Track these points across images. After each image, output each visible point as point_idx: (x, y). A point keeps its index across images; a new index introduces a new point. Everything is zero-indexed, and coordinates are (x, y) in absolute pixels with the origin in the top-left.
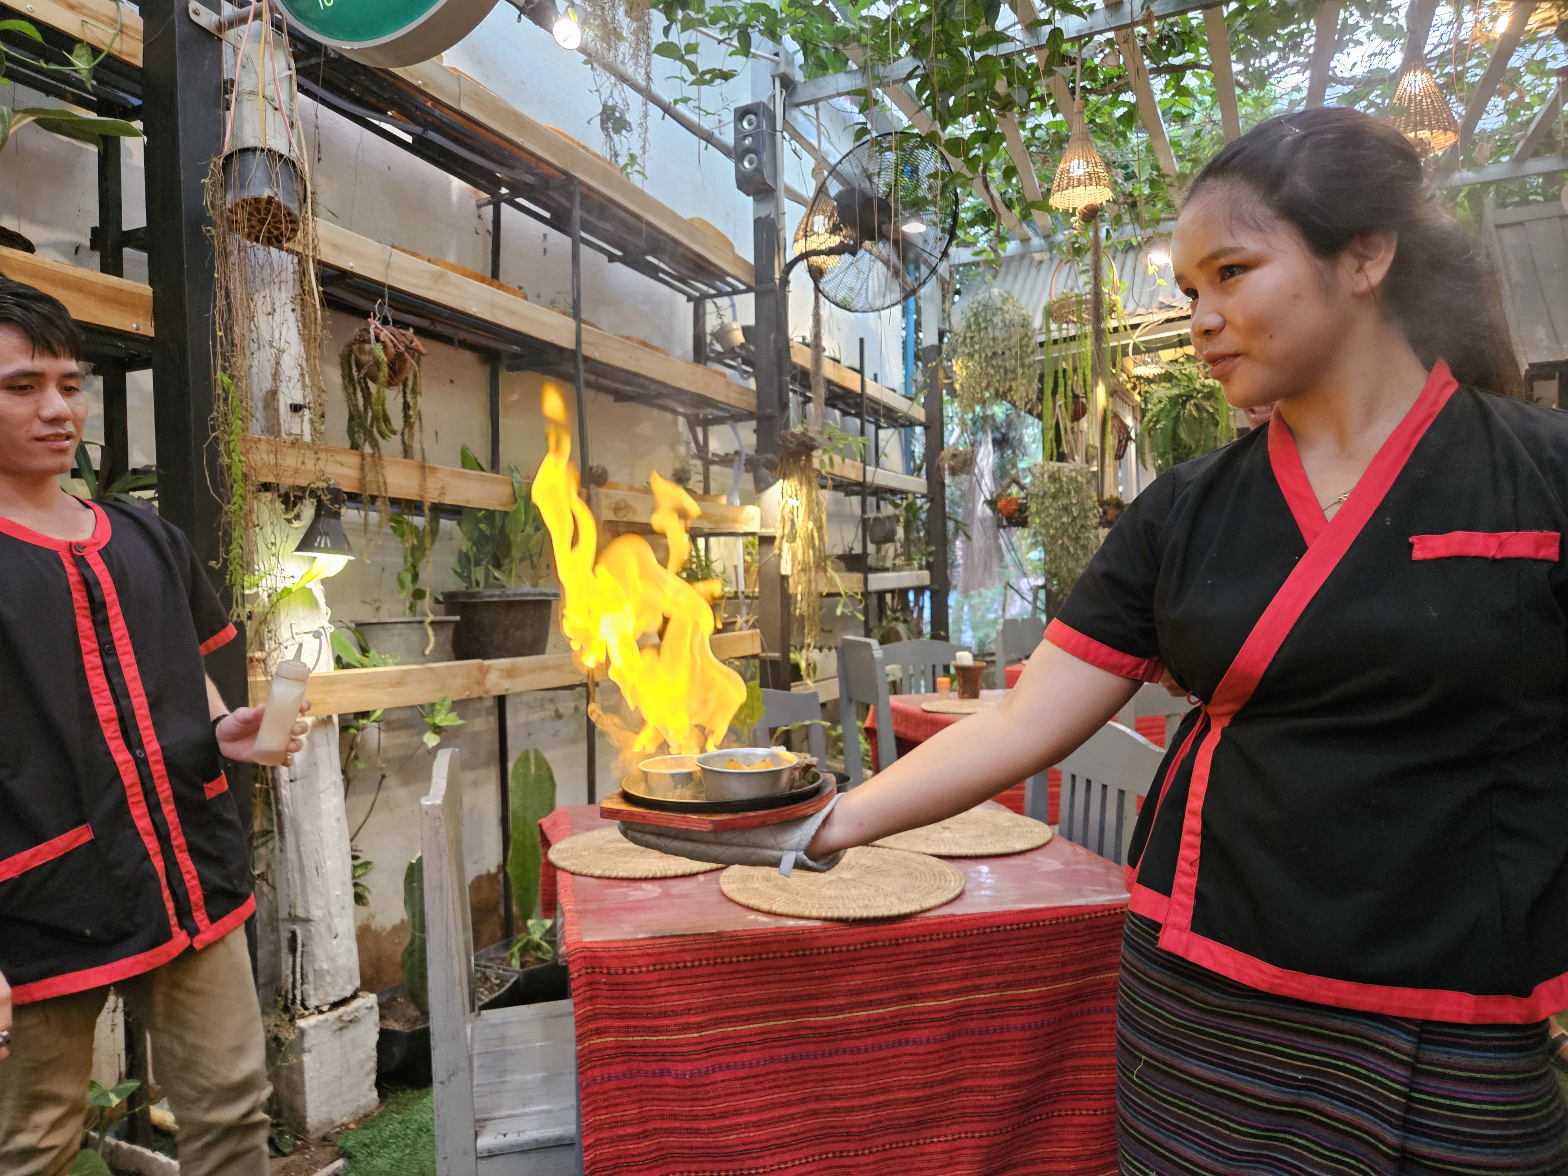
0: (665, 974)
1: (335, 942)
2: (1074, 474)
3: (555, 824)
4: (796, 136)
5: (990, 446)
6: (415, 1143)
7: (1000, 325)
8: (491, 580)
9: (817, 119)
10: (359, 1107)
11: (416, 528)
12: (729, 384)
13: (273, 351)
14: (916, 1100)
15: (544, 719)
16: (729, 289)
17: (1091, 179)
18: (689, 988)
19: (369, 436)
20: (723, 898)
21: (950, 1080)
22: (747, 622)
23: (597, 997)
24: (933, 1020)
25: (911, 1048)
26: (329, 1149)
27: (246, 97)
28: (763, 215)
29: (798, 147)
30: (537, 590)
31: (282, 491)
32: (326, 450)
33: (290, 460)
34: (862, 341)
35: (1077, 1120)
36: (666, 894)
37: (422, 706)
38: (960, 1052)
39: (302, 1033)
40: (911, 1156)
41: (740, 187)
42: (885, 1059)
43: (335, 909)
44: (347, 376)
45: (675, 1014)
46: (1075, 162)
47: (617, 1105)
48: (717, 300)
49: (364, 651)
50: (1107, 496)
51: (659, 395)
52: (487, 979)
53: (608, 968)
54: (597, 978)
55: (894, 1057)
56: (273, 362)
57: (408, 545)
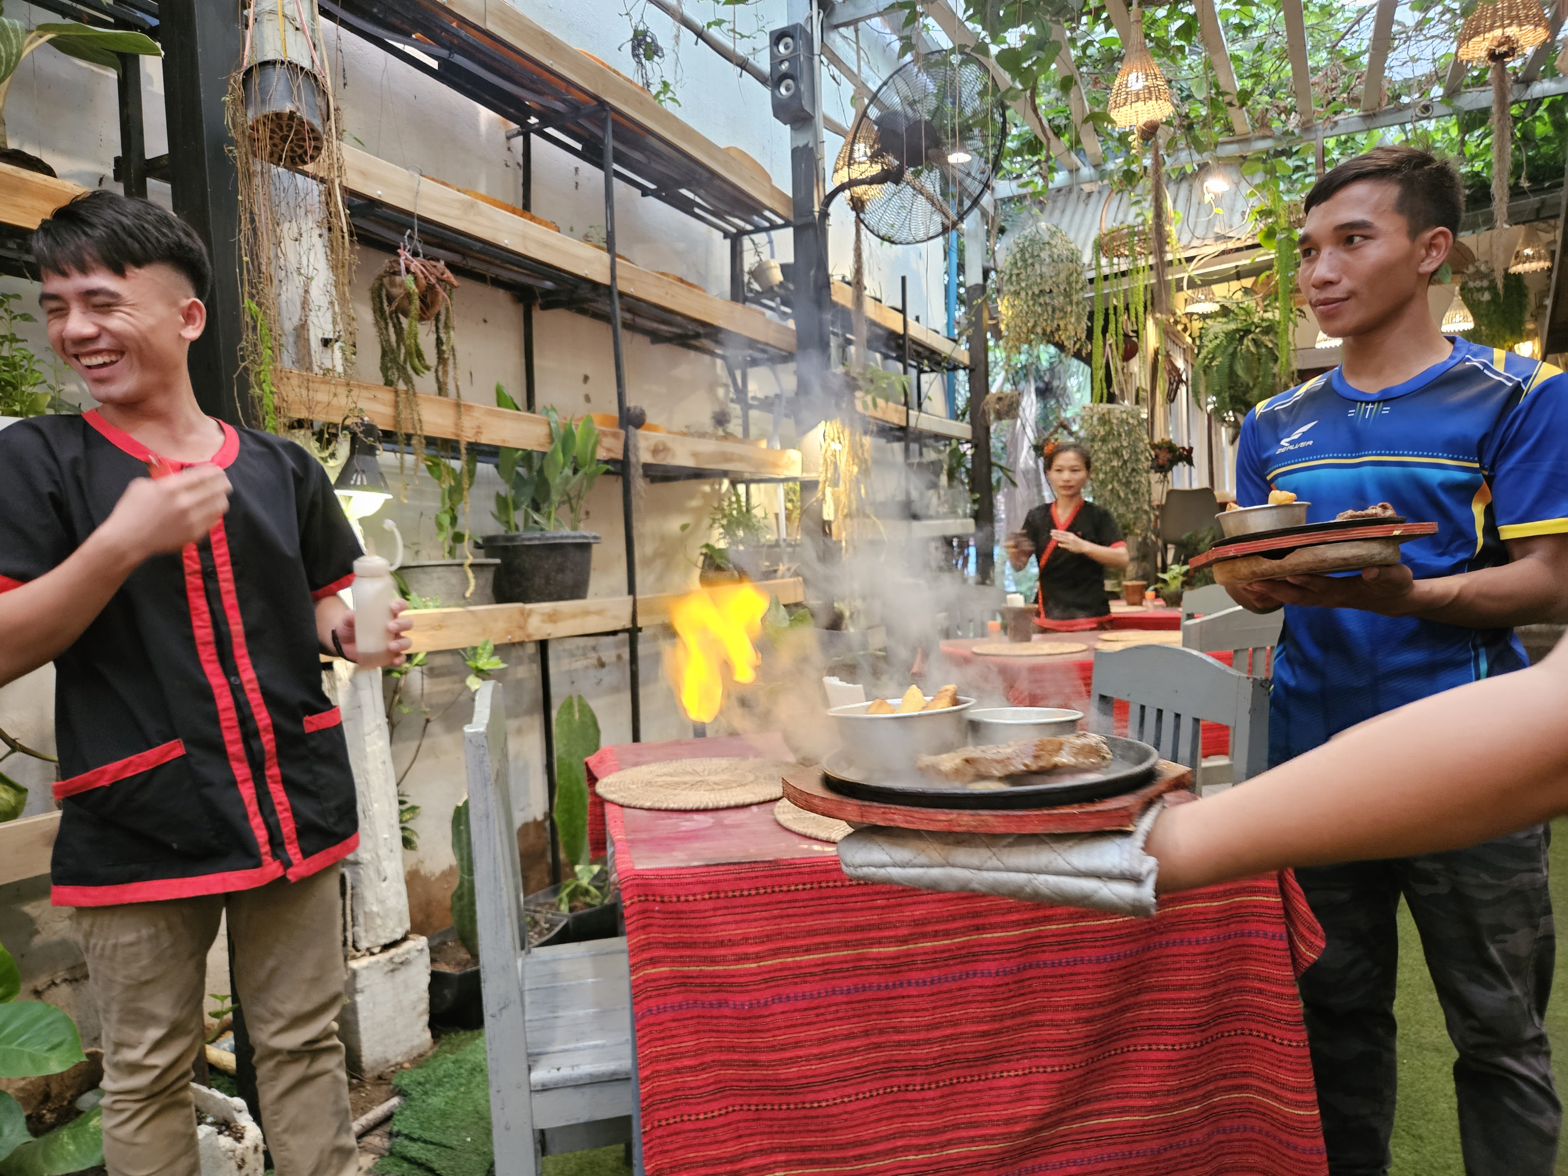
0: (721, 903)
1: (384, 885)
2: (1124, 416)
3: (601, 761)
4: (835, 60)
5: (1033, 396)
6: (470, 1082)
7: (1048, 260)
8: (531, 524)
9: (857, 43)
10: (413, 1048)
11: (453, 470)
12: (769, 322)
13: (302, 278)
14: (984, 1034)
15: (587, 668)
16: (767, 224)
17: (1150, 92)
18: (745, 917)
19: (402, 370)
20: (778, 829)
21: (1022, 1013)
22: (789, 569)
23: (650, 925)
24: (1003, 952)
25: (978, 981)
26: (384, 1088)
27: (267, 17)
28: (801, 143)
29: (836, 72)
30: (577, 533)
31: (316, 428)
32: (359, 386)
33: (322, 396)
34: (904, 279)
35: (1153, 1056)
36: (719, 824)
37: (464, 649)
38: (1030, 986)
39: (354, 974)
40: (979, 1091)
41: (776, 115)
42: (951, 991)
43: (383, 852)
44: (379, 311)
45: (732, 943)
46: (1133, 76)
47: (674, 1036)
48: (754, 236)
49: (404, 594)
50: (1157, 440)
51: (697, 336)
52: (536, 923)
53: (662, 896)
54: (649, 905)
55: (960, 989)
56: (301, 291)
57: (446, 486)
